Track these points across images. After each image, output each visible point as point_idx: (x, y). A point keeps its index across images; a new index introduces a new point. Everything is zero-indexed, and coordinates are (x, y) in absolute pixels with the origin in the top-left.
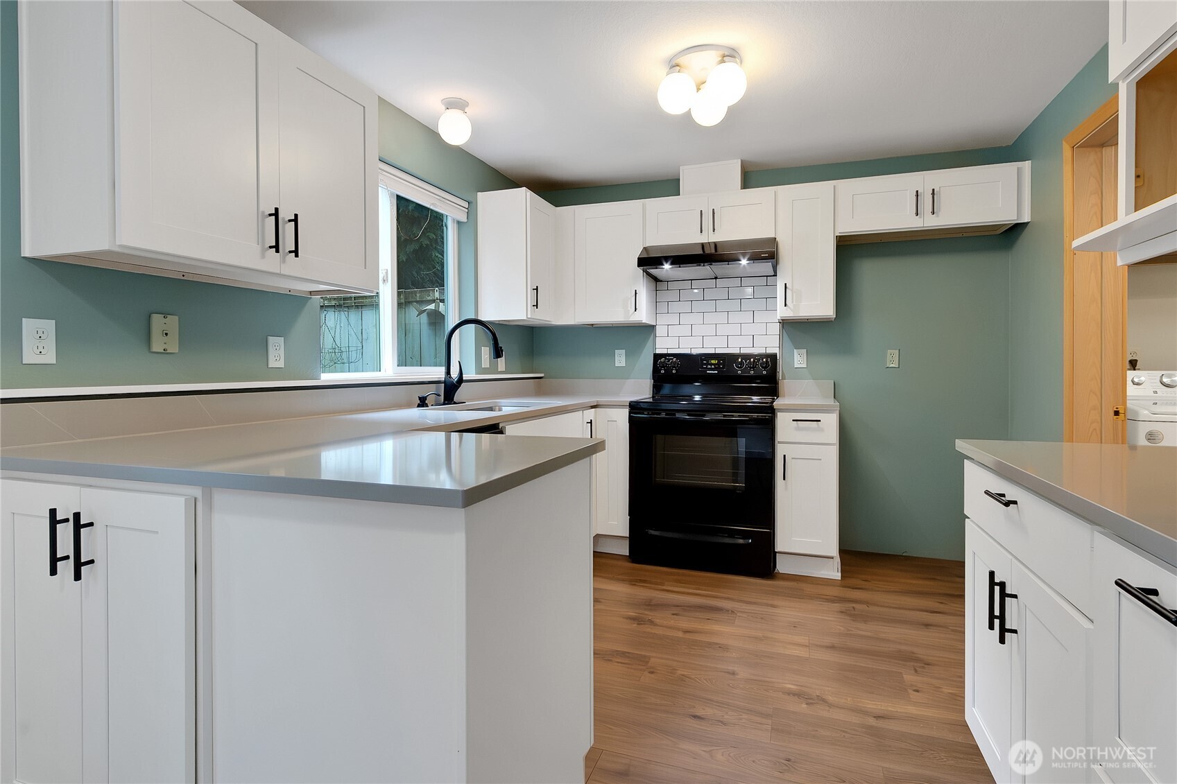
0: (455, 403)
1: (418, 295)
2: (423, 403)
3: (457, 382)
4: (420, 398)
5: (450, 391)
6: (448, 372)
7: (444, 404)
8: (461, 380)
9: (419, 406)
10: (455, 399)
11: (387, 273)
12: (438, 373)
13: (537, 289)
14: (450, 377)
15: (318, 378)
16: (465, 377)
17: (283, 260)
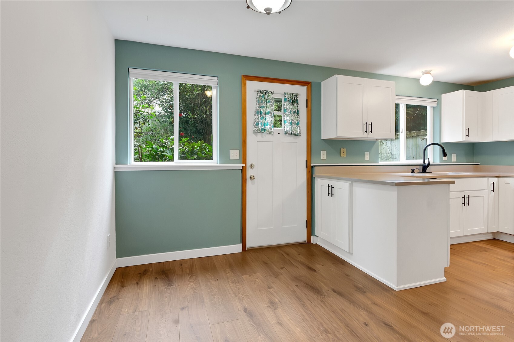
0: (427, 172)
1: (422, 133)
2: (413, 171)
3: (427, 165)
4: (412, 170)
5: (425, 168)
6: (424, 162)
7: (422, 172)
8: (429, 164)
9: (411, 172)
10: (427, 171)
11: (402, 130)
12: (421, 162)
13: (468, 129)
14: (425, 163)
15: (378, 163)
16: (431, 163)
17: (368, 134)
